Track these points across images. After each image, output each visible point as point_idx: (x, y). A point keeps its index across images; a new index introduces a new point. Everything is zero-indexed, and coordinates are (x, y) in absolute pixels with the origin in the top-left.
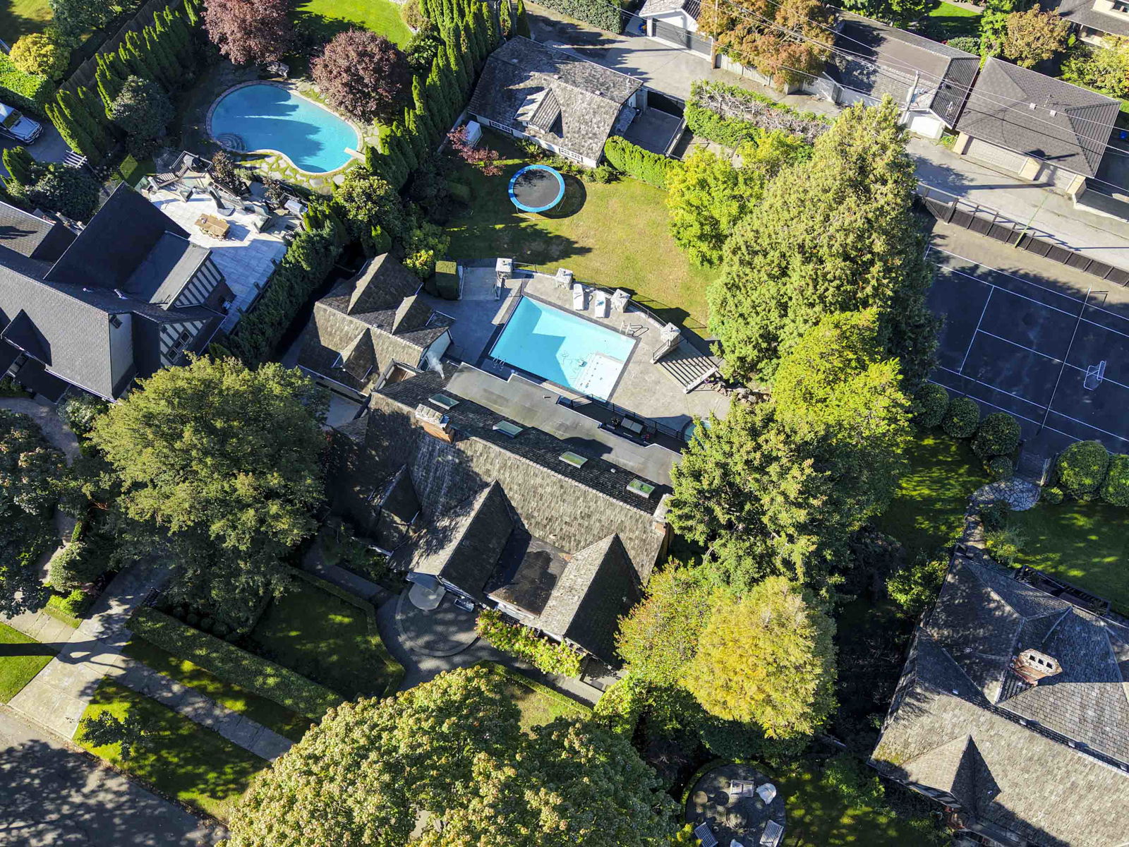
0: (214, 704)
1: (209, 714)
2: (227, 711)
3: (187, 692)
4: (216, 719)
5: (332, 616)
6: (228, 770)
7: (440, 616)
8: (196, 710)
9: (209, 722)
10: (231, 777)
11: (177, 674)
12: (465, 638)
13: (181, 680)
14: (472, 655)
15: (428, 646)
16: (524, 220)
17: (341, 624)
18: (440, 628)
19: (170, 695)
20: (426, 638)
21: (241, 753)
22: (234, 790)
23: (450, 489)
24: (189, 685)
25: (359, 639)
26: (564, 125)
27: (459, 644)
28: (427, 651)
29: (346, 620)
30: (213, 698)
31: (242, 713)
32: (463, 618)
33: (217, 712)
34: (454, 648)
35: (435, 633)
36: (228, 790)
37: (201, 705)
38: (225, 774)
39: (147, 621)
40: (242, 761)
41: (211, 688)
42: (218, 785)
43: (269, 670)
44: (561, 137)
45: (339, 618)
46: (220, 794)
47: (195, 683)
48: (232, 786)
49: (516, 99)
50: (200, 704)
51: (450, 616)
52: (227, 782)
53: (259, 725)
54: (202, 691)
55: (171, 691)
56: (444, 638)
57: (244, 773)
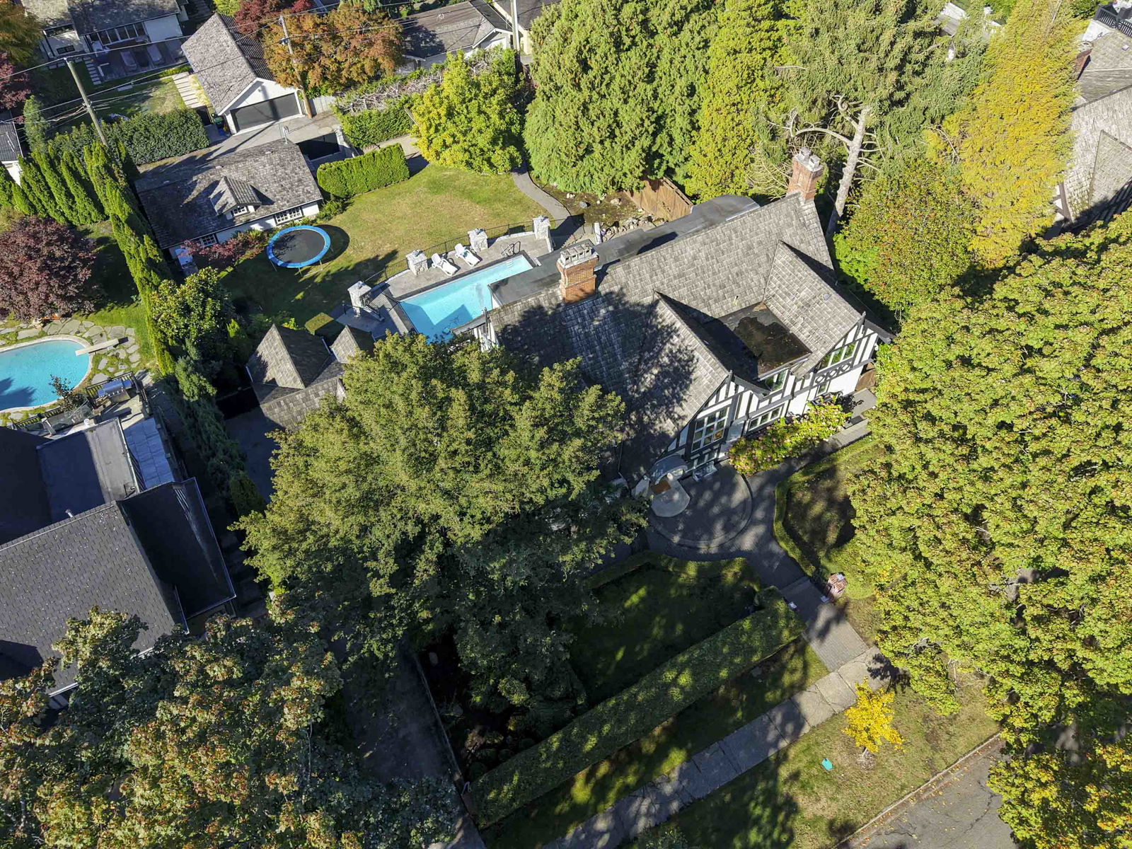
0: (654, 786)
1: (665, 801)
2: (675, 775)
3: (617, 814)
4: (677, 794)
5: (628, 604)
6: (758, 811)
7: (702, 503)
8: (648, 814)
9: (675, 806)
10: (768, 812)
11: (583, 813)
12: (740, 494)
13: (596, 812)
14: (763, 500)
15: (727, 529)
16: (314, 277)
17: (642, 600)
18: (716, 510)
19: (606, 837)
20: (719, 526)
21: (742, 786)
22: (787, 817)
23: (623, 345)
24: (609, 806)
25: (672, 591)
26: (265, 194)
27: (744, 502)
28: (733, 534)
29: (642, 592)
30: (646, 784)
31: (689, 759)
32: (717, 486)
33: (668, 789)
34: (744, 510)
35: (718, 516)
36: (783, 825)
37: (646, 803)
38: (760, 817)
39: (500, 791)
40: (753, 787)
41: (631, 779)
42: (770, 834)
43: (670, 676)
44: (272, 203)
45: (635, 599)
46: (784, 838)
47: (612, 795)
48: (781, 818)
49: (200, 206)
50: (644, 805)
51: (707, 495)
52: (773, 821)
53: (716, 745)
54: (628, 793)
55: (601, 834)
56: (728, 513)
57: (771, 794)
